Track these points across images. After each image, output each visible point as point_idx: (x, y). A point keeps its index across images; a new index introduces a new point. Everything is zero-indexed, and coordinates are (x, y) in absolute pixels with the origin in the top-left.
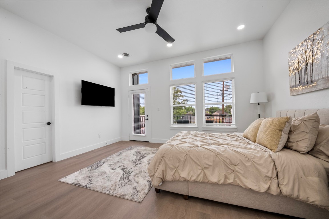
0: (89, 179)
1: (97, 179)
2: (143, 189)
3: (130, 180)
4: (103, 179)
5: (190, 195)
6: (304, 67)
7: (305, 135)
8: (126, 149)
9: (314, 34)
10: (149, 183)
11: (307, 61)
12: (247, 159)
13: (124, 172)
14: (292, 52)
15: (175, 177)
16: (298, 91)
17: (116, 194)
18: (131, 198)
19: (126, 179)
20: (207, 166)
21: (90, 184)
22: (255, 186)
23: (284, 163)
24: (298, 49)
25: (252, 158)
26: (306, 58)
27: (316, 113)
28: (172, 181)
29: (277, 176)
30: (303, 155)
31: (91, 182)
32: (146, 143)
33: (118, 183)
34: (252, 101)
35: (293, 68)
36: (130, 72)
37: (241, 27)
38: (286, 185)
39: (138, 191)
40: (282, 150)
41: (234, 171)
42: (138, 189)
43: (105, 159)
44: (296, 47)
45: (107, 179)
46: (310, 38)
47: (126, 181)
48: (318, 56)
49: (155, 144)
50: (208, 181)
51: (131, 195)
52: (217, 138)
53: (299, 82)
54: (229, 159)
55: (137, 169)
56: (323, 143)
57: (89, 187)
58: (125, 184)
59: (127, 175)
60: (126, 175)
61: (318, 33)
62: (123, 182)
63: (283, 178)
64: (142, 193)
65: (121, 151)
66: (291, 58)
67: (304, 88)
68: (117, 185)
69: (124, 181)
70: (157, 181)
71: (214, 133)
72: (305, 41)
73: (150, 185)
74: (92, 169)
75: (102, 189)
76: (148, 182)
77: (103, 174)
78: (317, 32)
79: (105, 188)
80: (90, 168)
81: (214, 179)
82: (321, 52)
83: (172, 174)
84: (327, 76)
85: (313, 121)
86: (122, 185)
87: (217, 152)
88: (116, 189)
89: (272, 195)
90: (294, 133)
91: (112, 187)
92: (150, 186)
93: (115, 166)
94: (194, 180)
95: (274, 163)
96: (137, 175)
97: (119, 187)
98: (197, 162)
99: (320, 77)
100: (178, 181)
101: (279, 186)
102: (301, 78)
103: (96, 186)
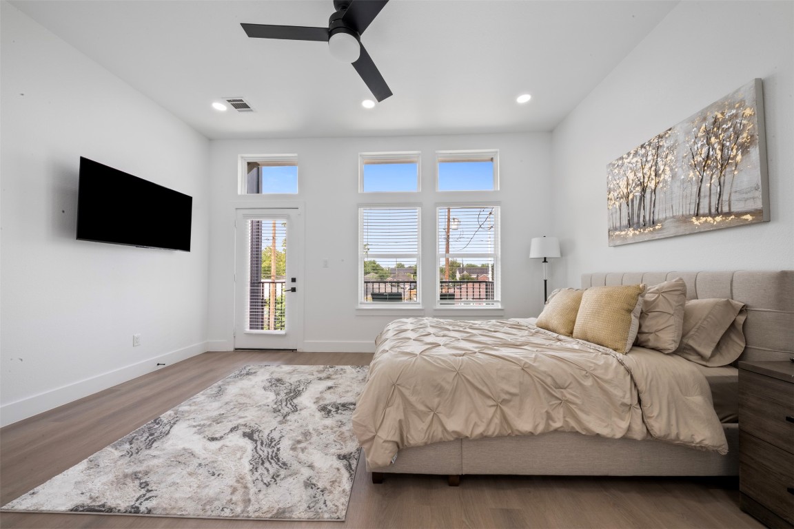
0: (137, 482)
1: (170, 479)
2: (336, 481)
3: (284, 464)
4: (190, 474)
5: (466, 471)
6: (638, 194)
7: (668, 319)
8: (233, 374)
9: (660, 137)
10: (345, 462)
11: (645, 185)
12: (584, 372)
13: (256, 441)
14: (614, 165)
15: (433, 433)
16: (625, 238)
17: (257, 514)
18: (311, 515)
19: (271, 463)
20: (506, 397)
21: (147, 499)
22: (606, 427)
23: (648, 374)
24: (628, 160)
25: (592, 369)
26: (644, 177)
27: (681, 279)
28: (426, 445)
29: (640, 401)
30: (669, 357)
31: (149, 491)
32: (290, 355)
33: (249, 478)
34: (534, 253)
35: (616, 194)
36: (242, 157)
37: (524, 99)
38: (658, 416)
39: (322, 491)
40: (631, 350)
41: (563, 402)
42: (320, 485)
43: (169, 412)
44: (624, 156)
45: (207, 474)
46: (651, 143)
47: (273, 468)
48: (667, 177)
49: (314, 354)
50: (510, 432)
51: (306, 506)
52: (491, 331)
53: (627, 222)
54: (551, 376)
55: (291, 428)
56: (692, 333)
57: (149, 511)
58: (273, 478)
59: (270, 450)
60: (266, 450)
61: (667, 135)
62: (266, 472)
63: (651, 405)
64: (336, 492)
65: (220, 383)
66: (613, 176)
67: (637, 232)
68: (250, 485)
69: (268, 470)
70: (387, 452)
71: (476, 322)
72: (642, 146)
73: (350, 465)
74: (134, 450)
75: (200, 507)
76: (340, 459)
77: (182, 458)
78: (665, 134)
79: (210, 502)
80: (127, 446)
81: (524, 424)
82: (672, 170)
83: (425, 428)
84: (681, 213)
85: (678, 293)
86: (265, 482)
87: (523, 362)
88: (250, 496)
89: (634, 441)
90: (649, 317)
91: (233, 493)
92: (351, 469)
93: (218, 430)
94: (482, 434)
95: (632, 377)
96: (299, 446)
97: (260, 491)
98: (485, 389)
99: (669, 214)
100: (441, 442)
101: (645, 420)
102: (633, 214)
103: (173, 504)
